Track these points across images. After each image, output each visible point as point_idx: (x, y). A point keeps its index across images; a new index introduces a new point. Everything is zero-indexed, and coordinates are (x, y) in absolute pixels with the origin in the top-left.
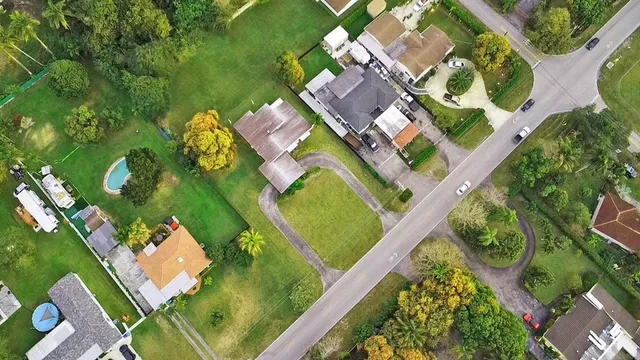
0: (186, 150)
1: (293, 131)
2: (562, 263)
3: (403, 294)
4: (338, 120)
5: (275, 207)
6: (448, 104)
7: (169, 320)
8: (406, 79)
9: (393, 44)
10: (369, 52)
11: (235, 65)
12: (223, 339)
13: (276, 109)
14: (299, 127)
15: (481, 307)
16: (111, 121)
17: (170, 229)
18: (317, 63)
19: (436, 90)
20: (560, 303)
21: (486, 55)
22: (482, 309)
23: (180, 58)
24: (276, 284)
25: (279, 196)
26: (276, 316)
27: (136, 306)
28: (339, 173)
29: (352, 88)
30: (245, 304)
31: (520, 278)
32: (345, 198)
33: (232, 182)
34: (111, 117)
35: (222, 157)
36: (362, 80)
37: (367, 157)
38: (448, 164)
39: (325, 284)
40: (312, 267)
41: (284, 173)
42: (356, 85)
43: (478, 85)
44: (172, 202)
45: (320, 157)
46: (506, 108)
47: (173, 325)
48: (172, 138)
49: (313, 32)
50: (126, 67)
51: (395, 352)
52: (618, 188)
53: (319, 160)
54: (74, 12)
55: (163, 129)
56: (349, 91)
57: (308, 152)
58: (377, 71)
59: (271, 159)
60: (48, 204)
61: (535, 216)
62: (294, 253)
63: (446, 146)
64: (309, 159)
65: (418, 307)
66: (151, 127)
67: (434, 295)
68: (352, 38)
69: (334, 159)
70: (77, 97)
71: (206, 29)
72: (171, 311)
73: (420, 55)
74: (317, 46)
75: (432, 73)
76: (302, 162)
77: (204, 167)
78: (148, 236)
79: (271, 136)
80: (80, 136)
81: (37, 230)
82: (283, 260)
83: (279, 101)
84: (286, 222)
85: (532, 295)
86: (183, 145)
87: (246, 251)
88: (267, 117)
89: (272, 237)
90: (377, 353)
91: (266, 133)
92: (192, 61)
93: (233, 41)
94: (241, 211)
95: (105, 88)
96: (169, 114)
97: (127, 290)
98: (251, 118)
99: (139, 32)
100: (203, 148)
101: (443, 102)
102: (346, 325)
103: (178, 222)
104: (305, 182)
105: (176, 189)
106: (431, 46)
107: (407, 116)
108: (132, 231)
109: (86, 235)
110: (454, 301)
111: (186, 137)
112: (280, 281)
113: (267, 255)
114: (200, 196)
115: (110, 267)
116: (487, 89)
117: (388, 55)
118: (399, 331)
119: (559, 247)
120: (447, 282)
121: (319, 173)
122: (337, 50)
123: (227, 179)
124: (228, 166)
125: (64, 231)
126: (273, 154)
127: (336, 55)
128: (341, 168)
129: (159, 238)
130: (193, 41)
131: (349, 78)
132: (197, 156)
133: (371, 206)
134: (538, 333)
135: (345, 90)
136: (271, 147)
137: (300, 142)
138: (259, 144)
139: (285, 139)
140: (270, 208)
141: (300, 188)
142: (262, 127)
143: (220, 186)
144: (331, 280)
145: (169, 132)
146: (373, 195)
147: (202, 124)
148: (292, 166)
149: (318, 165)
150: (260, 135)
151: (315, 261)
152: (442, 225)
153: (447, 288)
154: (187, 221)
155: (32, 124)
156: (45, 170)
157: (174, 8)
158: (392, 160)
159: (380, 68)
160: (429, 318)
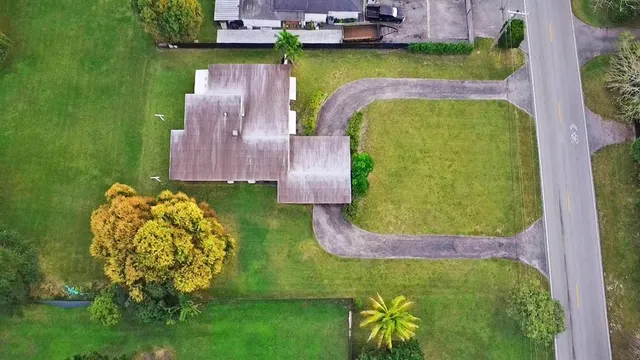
0: (136, 294)
1: (269, 95)
4: (309, 26)
5: (356, 233)
13: (209, 89)
14: (270, 89)
24: (475, 337)
25: (345, 213)
28: (389, 95)
32: (434, 120)
33: (256, 265)
35: (210, 242)
39: (536, 264)
40: (494, 260)
41: (322, 170)
48: (88, 297)
53: (345, 104)
55: (58, 298)
57: (319, 108)
59: (281, 168)
62: (454, 267)
64: (329, 116)
66: (38, 314)
69: (363, 84)
76: (324, 131)
77: (200, 290)
79: (245, 137)
82: (449, 294)
83: (201, 76)
84: (392, 237)
86: (121, 293)
87: (397, 343)
88: (208, 112)
91: (233, 138)
94: (313, 292)
96: (45, 264)
98: (186, 141)
100: (167, 260)
102: (620, 287)
111: (111, 272)
112: (477, 327)
113: (422, 312)
121: (364, 123)
123: (244, 266)
124: (229, 246)
126: (280, 159)
128: (385, 86)
132: (167, 283)
133: (474, 97)
136: (263, 152)
137: (294, 105)
138: (240, 166)
139: (270, 119)
140: (350, 242)
141: (369, 166)
142: (217, 136)
143: (242, 288)
144: (537, 251)
145: (74, 291)
146: (462, 79)
147: (121, 225)
148: (323, 149)
149: (349, 113)
150: (226, 152)
151: (489, 247)
152: (579, 33)
158: (435, 12)
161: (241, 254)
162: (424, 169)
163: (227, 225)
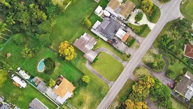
0: (61, 55)
2: (177, 67)
3: (134, 86)
4: (104, 36)
5: (90, 67)
6: (137, 25)
8: (122, 19)
9: (116, 9)
10: (109, 12)
11: (69, 24)
13: (85, 36)
14: (93, 41)
15: (157, 86)
16: (36, 51)
17: (61, 79)
18: (94, 19)
19: (132, 21)
20: (178, 79)
21: (146, 8)
22: (158, 87)
23: (52, 25)
24: (95, 89)
25: (91, 63)
26: (97, 98)
27: (56, 104)
28: (107, 52)
29: (107, 25)
30: (87, 96)
31: (165, 73)
32: (111, 60)
33: (76, 61)
34: (35, 50)
35: (72, 55)
36: (109, 22)
37: (115, 46)
38: (139, 43)
39: (110, 86)
40: (105, 82)
41: (91, 56)
42: (108, 24)
43: (144, 17)
44: (60, 71)
45: (101, 48)
46: (154, 23)
47: (68, 107)
48: (55, 52)
49: (91, 9)
50: (36, 32)
51: (134, 103)
52: (190, 42)
53: (101, 50)
54: (16, 18)
55: (51, 49)
56: (106, 27)
57: (97, 48)
58: (113, 18)
59: (87, 52)
60: (22, 79)
61: (167, 54)
62: (99, 79)
63: (138, 38)
64: (98, 50)
65: (139, 89)
66: (48, 49)
67: (143, 85)
68: (104, 9)
69: (105, 48)
70: (23, 44)
71: (58, 14)
72: (67, 103)
73: (126, 11)
74: (93, 13)
75: (130, 15)
76: (96, 51)
77: (68, 60)
78: (55, 83)
79: (85, 45)
80: (27, 57)
81: (21, 87)
82: (96, 82)
83: (85, 34)
84: (95, 70)
85: (169, 78)
86: (59, 54)
87: (85, 82)
88: (83, 39)
89: (91, 76)
90: (130, 105)
91: (84, 44)
92: (55, 25)
93: (67, 16)
94: (80, 70)
95: (31, 39)
96: (52, 44)
97: (52, 100)
98: (78, 41)
99: (38, 21)
100: (66, 54)
101: (134, 24)
102: (118, 97)
103: (62, 77)
104: (98, 57)
105: (60, 67)
106: (128, 7)
107: (125, 31)
108: (50, 83)
109: (36, 86)
110: (149, 86)
111: (60, 51)
112: (97, 88)
113: (91, 81)
114: (68, 68)
115: (46, 94)
116: (147, 18)
117: (116, 12)
118: (134, 97)
119: (175, 62)
120: (146, 81)
121: (102, 54)
122: (100, 13)
123: (75, 61)
124: (74, 57)
125: (29, 86)
126: (87, 51)
127: (99, 15)
128: (108, 51)
129: (58, 83)
130: (54, 19)
131: (105, 22)
132: (65, 56)
133: (119, 60)
134: (173, 88)
135: (105, 27)
136: (86, 49)
137: (94, 45)
139: (89, 45)
140: (89, 67)
141: (97, 60)
142: (82, 43)
143: (73, 63)
146: (119, 57)
147: (64, 47)
148: (93, 54)
149: (101, 51)
151: (106, 80)
152: (140, 62)
153: (146, 83)
154: (65, 76)
155: (11, 55)
156: (19, 69)
157: (46, 9)
158: (122, 45)
159: (114, 17)
160: (142, 92)
161: (75, 59)
162: (105, 65)
163: (76, 54)
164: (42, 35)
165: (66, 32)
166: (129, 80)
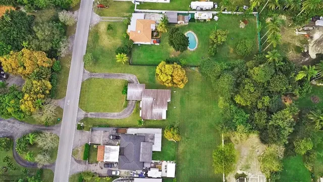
0: (175, 63)
1: (147, 110)
3: (50, 86)
5: (127, 79)
7: (127, 17)
10: (150, 177)
11: (199, 117)
12: (105, 27)
13: (162, 112)
14: (146, 112)
17: (155, 40)
18: (169, 152)
22: (12, 102)
23: (221, 98)
24: (103, 56)
25: (130, 82)
26: (94, 48)
28: (116, 114)
29: (141, 151)
30: (107, 42)
31: (13, 140)
32: (105, 107)
33: (151, 73)
36: (141, 161)
37: (111, 131)
38: (76, 160)
39: (86, 71)
40: (96, 72)
41: (134, 92)
42: (141, 155)
44: (164, 48)
45: (128, 113)
47: (124, 17)
49: (184, 165)
51: (38, 65)
53: (128, 110)
55: (195, 66)
56: (141, 149)
57: (134, 109)
58: (139, 172)
60: (202, 10)
62: (107, 72)
63: (81, 168)
64: (132, 108)
65: (39, 84)
67: (36, 93)
68: (164, 178)
69: (122, 117)
72: (129, 19)
79: (152, 99)
82: (108, 66)
83: (164, 117)
84: (119, 78)
85: (4, 137)
86: (178, 64)
87: (120, 53)
88: (161, 105)
90: (43, 59)
91: (156, 99)
92: (217, 101)
93: (211, 126)
94: (139, 67)
98: (167, 99)
99: (241, 85)
102: (67, 65)
103: (156, 44)
104: (125, 98)
105: (168, 53)
110: (26, 96)
112: (102, 59)
113: (114, 61)
115: (161, 13)
119: (4, 167)
120: (34, 101)
122: (166, 166)
126: (144, 94)
127: (164, 163)
128: (117, 116)
131: (147, 156)
132: (168, 63)
133: (93, 113)
135: (143, 148)
136: (149, 96)
137: (140, 109)
138: (154, 92)
139: (146, 103)
140: (128, 77)
141: (123, 92)
142: (159, 100)
144: (85, 74)
145: (193, 68)
146: (95, 119)
147: (176, 73)
148: (134, 96)
149: (126, 109)
150: (157, 96)
151: (96, 75)
152: (59, 132)
153: (32, 98)
154: (153, 47)
155: (240, 27)
156: (216, 18)
157: (247, 113)
158: (100, 139)
159: (139, 175)
160: (32, 84)
162: (109, 94)
164: (219, 70)
165: (195, 104)
166: (63, 96)
